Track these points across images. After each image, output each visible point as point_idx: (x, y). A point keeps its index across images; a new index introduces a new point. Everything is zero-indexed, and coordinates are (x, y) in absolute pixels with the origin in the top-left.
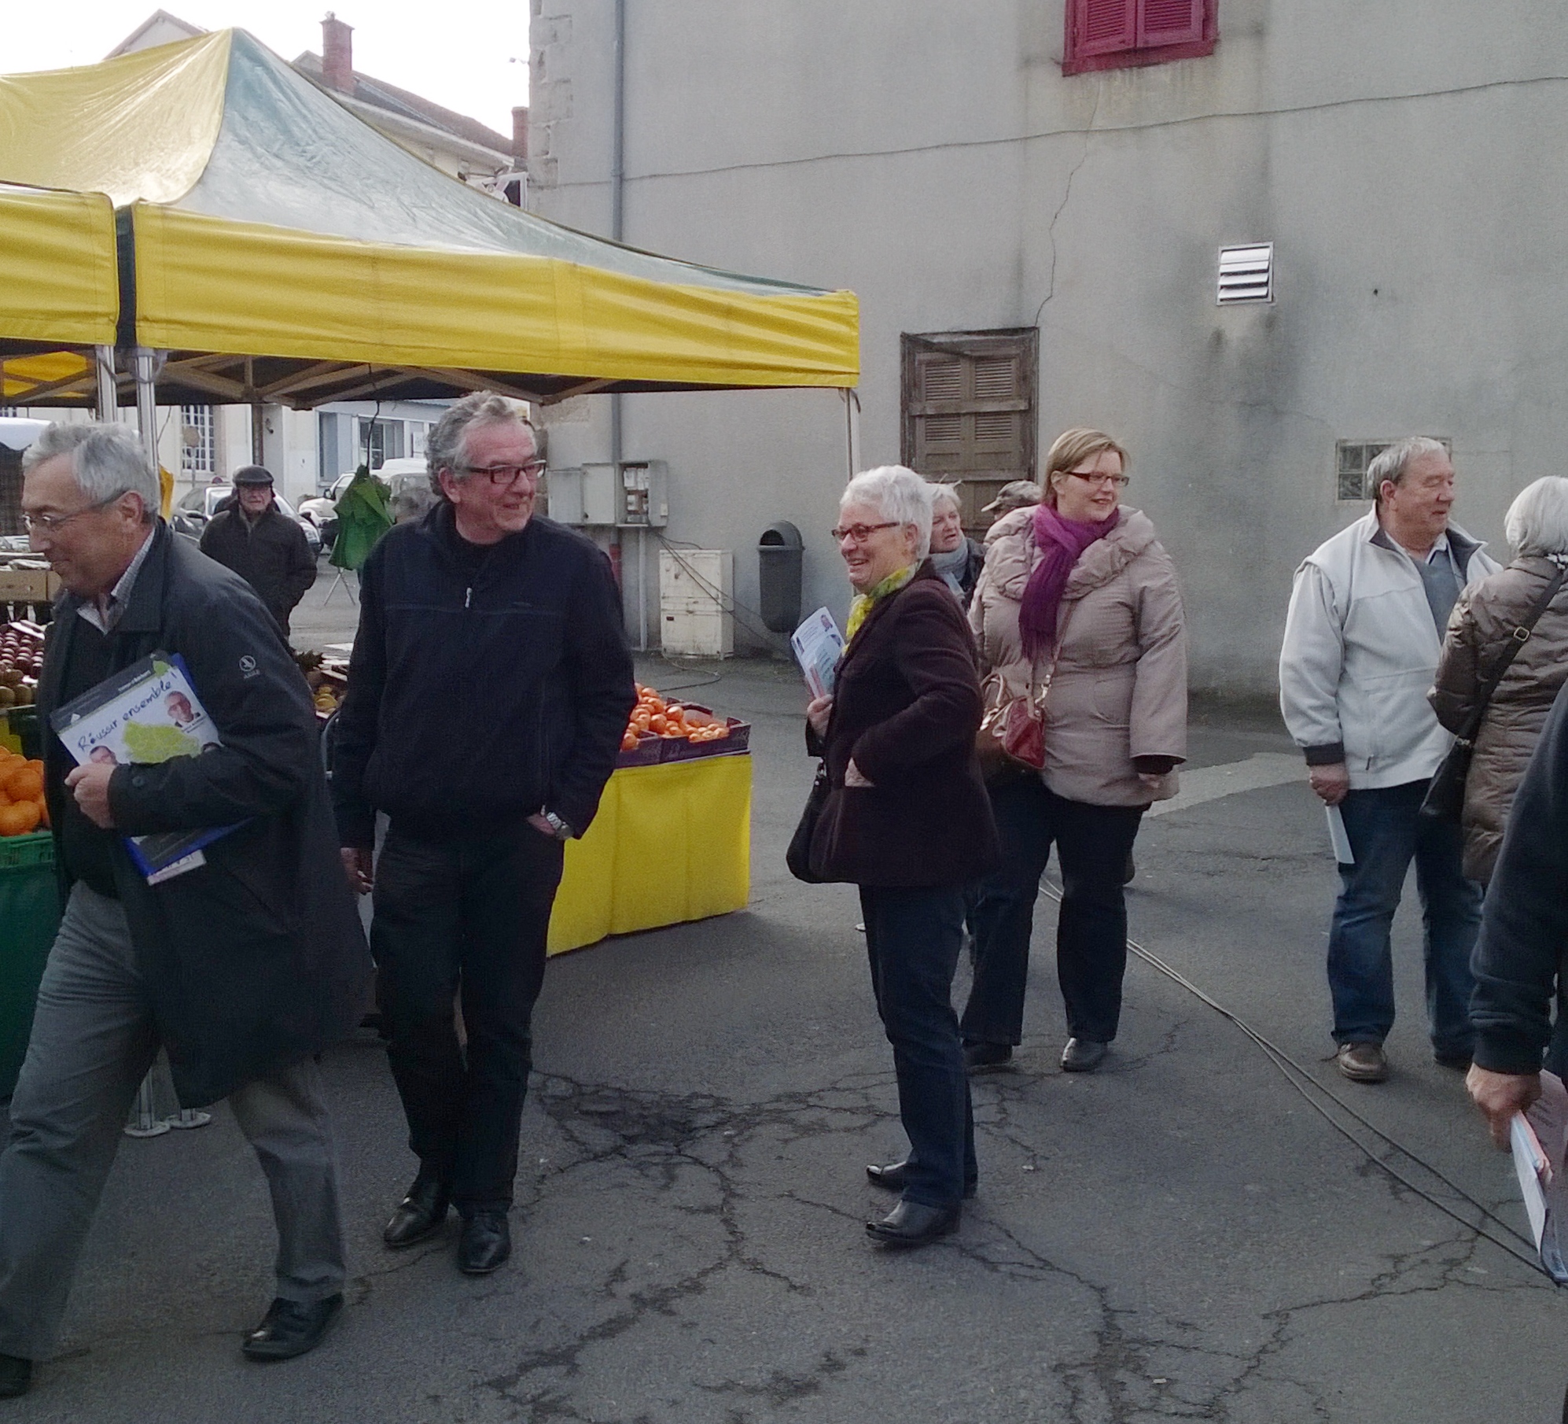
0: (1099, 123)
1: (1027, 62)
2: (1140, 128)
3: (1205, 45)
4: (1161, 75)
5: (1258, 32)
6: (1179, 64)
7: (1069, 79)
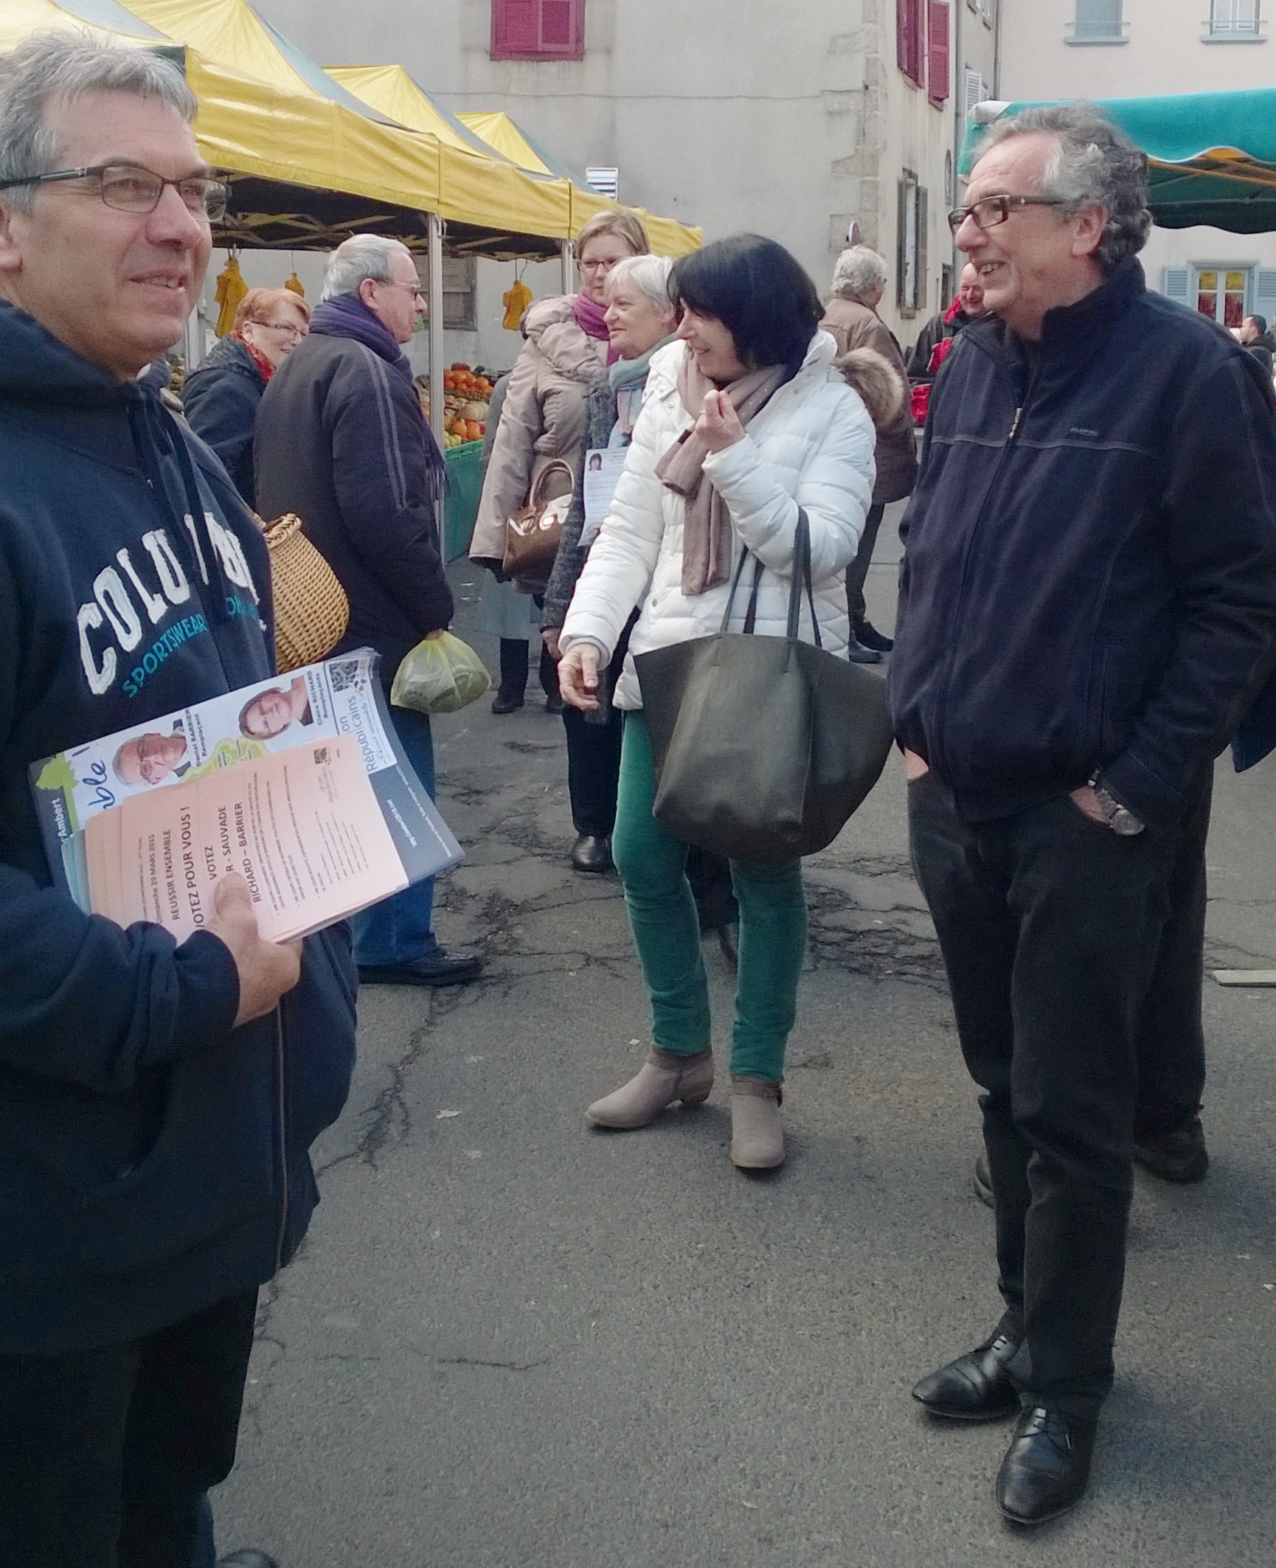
0: (512, 91)
1: (467, 49)
2: (539, 96)
3: (578, 55)
4: (551, 68)
5: (608, 51)
6: (562, 63)
7: (495, 63)
